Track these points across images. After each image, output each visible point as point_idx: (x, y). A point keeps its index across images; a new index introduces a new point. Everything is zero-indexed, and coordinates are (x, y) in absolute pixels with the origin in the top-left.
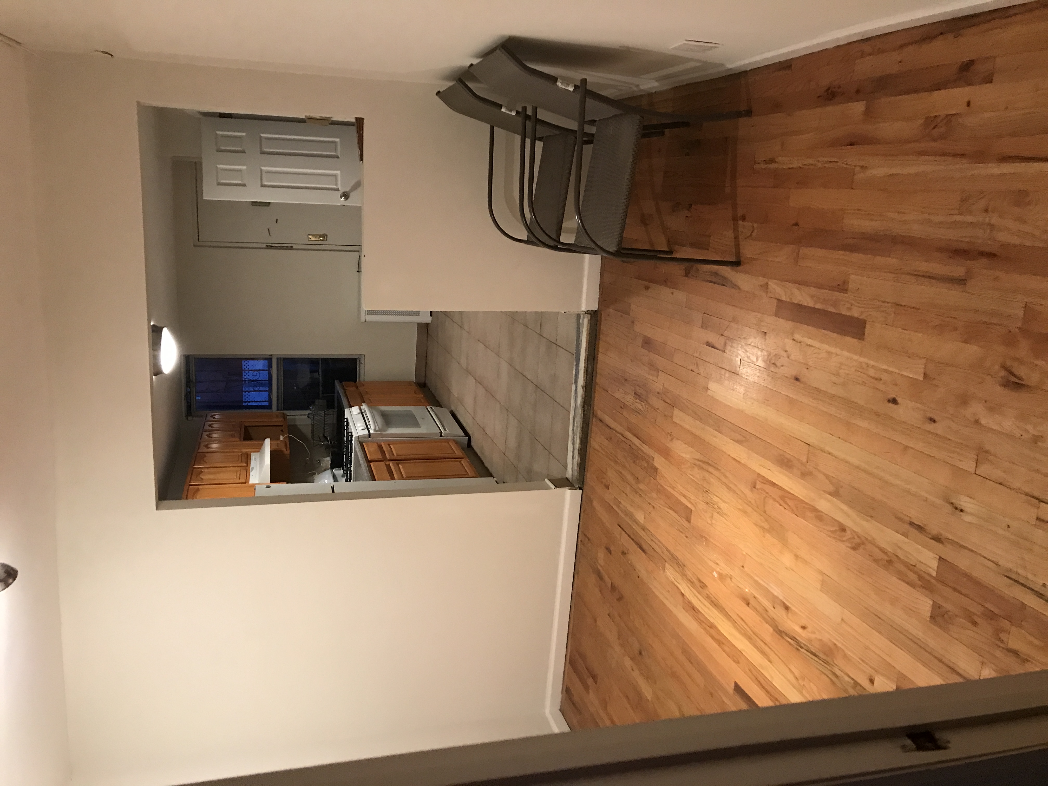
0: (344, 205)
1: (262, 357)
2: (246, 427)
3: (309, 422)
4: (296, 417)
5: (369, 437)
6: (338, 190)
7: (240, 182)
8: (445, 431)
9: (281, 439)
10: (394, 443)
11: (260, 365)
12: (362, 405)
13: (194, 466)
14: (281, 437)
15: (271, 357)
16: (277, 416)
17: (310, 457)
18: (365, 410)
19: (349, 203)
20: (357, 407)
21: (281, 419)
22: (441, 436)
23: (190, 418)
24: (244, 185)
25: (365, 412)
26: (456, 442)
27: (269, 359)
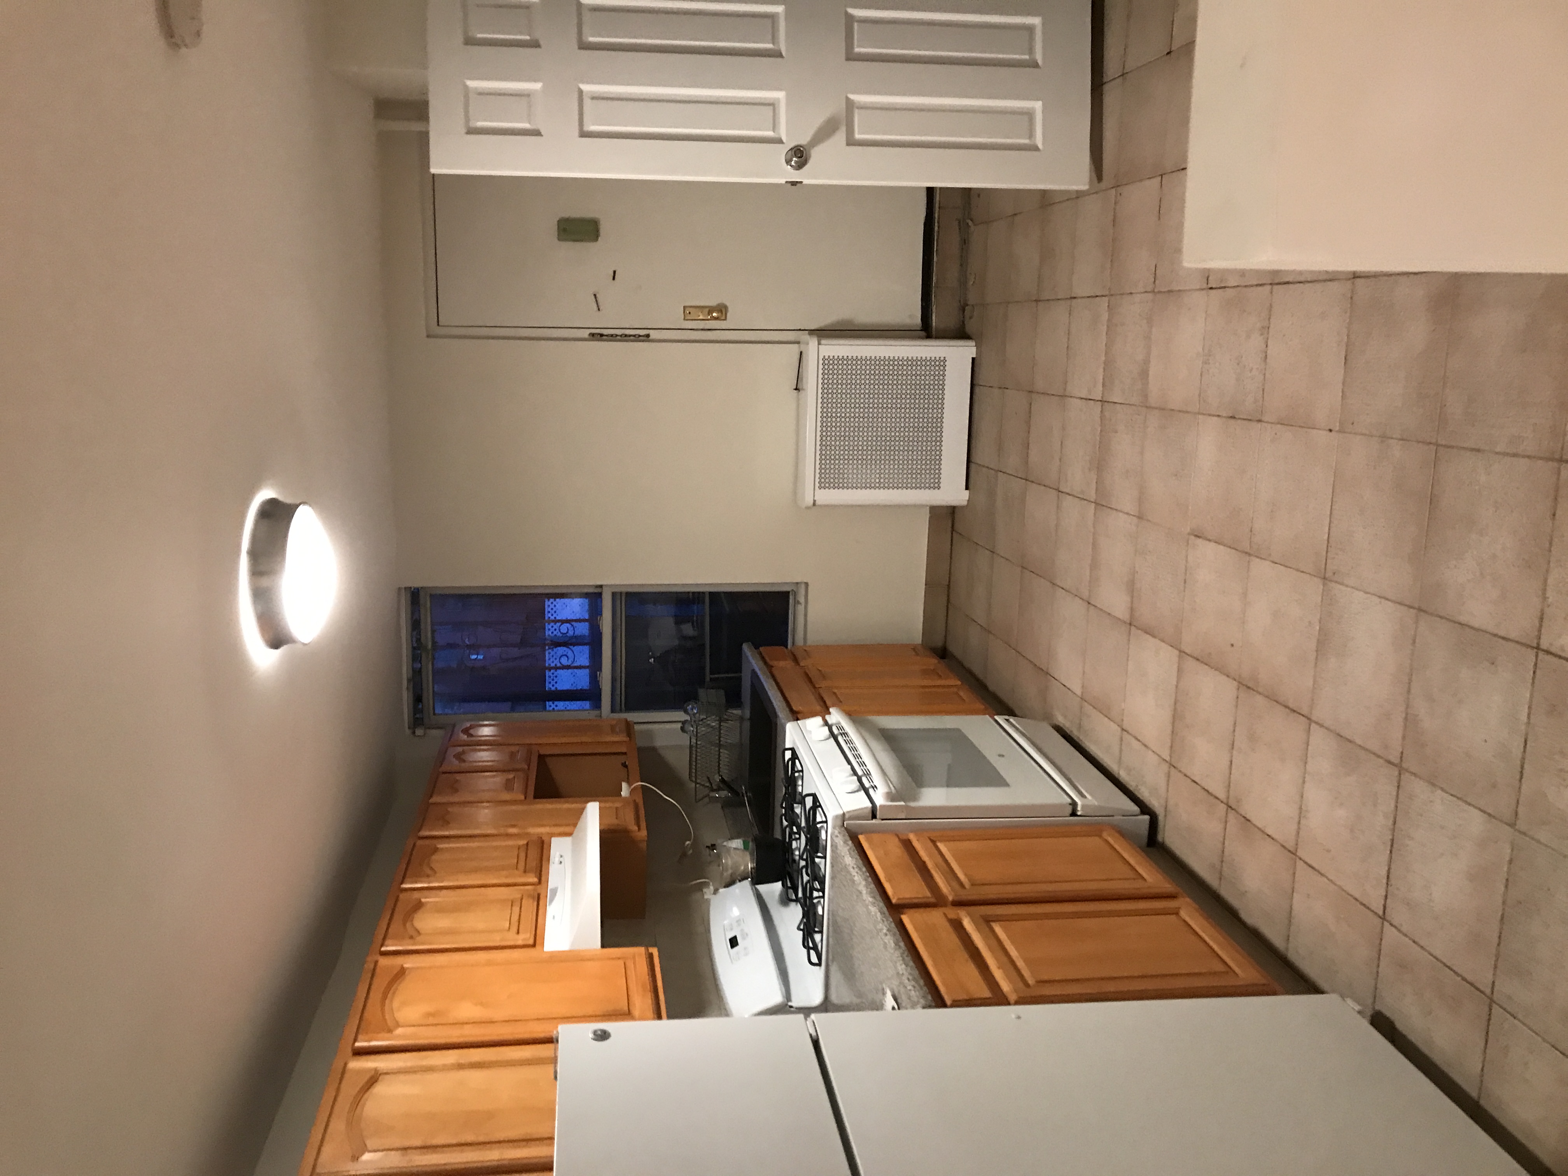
0: (794, 184)
1: (579, 591)
2: (541, 758)
3: (684, 740)
4: (656, 726)
5: (874, 816)
6: (780, 141)
7: (526, 125)
8: (1085, 800)
9: (623, 793)
10: (947, 839)
11: (575, 608)
12: (829, 713)
13: (402, 883)
14: (624, 785)
15: (598, 590)
16: (613, 730)
17: (692, 840)
18: (840, 728)
19: (808, 177)
20: (818, 720)
21: (623, 738)
22: (1074, 814)
23: (419, 732)
24: (537, 133)
25: (845, 734)
26: (1122, 833)
27: (594, 597)
